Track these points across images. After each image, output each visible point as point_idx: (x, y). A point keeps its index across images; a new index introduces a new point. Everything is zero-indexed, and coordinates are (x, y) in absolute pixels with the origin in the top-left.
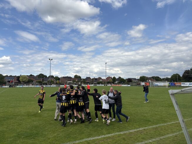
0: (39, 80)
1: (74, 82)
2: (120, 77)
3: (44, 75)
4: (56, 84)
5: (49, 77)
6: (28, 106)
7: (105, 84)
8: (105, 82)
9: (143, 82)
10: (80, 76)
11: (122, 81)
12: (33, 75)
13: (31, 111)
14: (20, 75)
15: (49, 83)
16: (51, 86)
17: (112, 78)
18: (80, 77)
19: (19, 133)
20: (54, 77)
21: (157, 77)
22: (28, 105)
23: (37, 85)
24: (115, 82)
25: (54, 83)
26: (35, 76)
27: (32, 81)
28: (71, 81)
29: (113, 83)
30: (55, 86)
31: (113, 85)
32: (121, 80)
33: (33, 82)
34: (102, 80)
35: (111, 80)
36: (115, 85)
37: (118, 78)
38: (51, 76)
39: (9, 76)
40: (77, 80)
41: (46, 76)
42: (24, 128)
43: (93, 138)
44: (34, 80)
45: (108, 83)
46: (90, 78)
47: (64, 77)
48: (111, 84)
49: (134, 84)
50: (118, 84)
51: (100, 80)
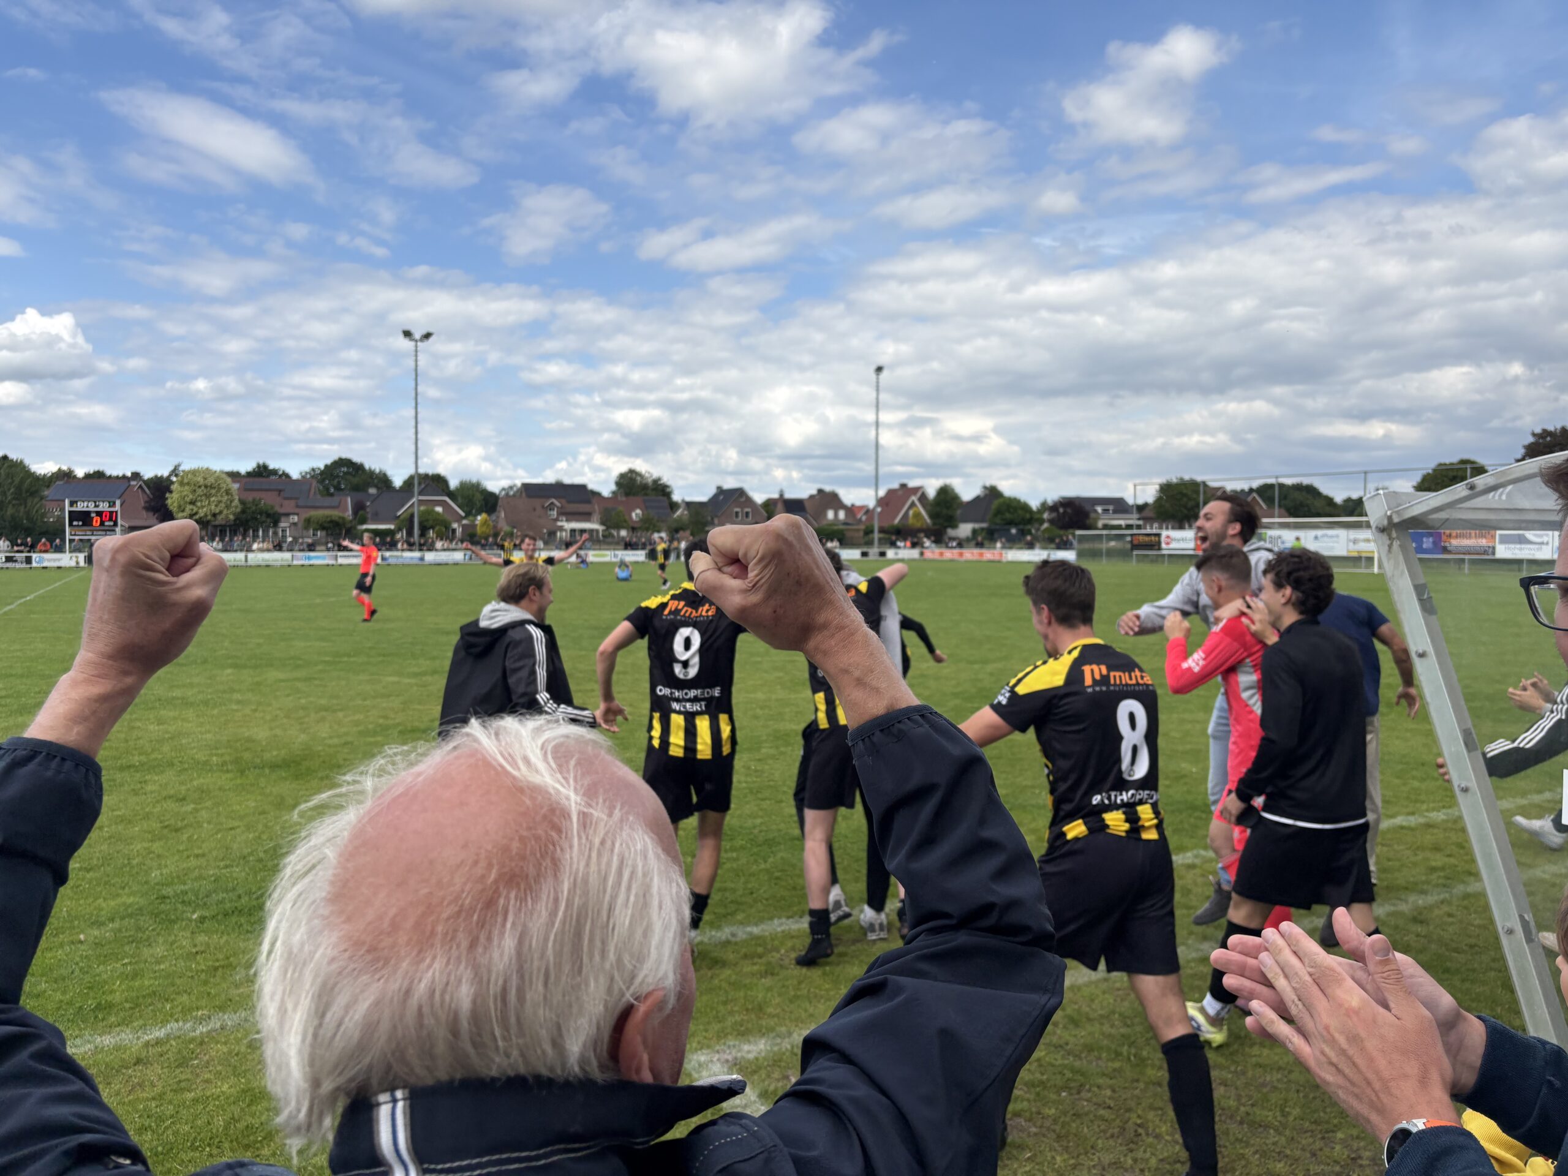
0: (328, 512)
1: (618, 527)
2: (992, 493)
3: (371, 473)
4: (472, 538)
5: (409, 483)
6: (239, 702)
7: (870, 543)
8: (869, 532)
9: (1181, 527)
10: (666, 479)
11: (1011, 523)
12: (274, 472)
13: (261, 734)
14: (175, 472)
15: (410, 533)
16: (430, 557)
17: (923, 498)
18: (661, 490)
19: (168, 891)
20: (453, 484)
21: (1298, 488)
22: (237, 696)
23: (311, 548)
24: (951, 532)
25: (447, 534)
26: (295, 475)
27: (274, 519)
28: (586, 516)
29: (938, 537)
30: (458, 556)
31: (932, 551)
32: (998, 512)
33: (276, 523)
34: (842, 515)
35: (918, 515)
36: (949, 554)
37: (977, 499)
38: (426, 476)
39: (80, 473)
40: (636, 514)
41: (383, 481)
42: (203, 855)
43: (756, 930)
44: (289, 506)
45: (896, 534)
46: (749, 501)
47: (531, 491)
48: (914, 545)
49: (1104, 546)
50: (980, 545)
51: (830, 514)
